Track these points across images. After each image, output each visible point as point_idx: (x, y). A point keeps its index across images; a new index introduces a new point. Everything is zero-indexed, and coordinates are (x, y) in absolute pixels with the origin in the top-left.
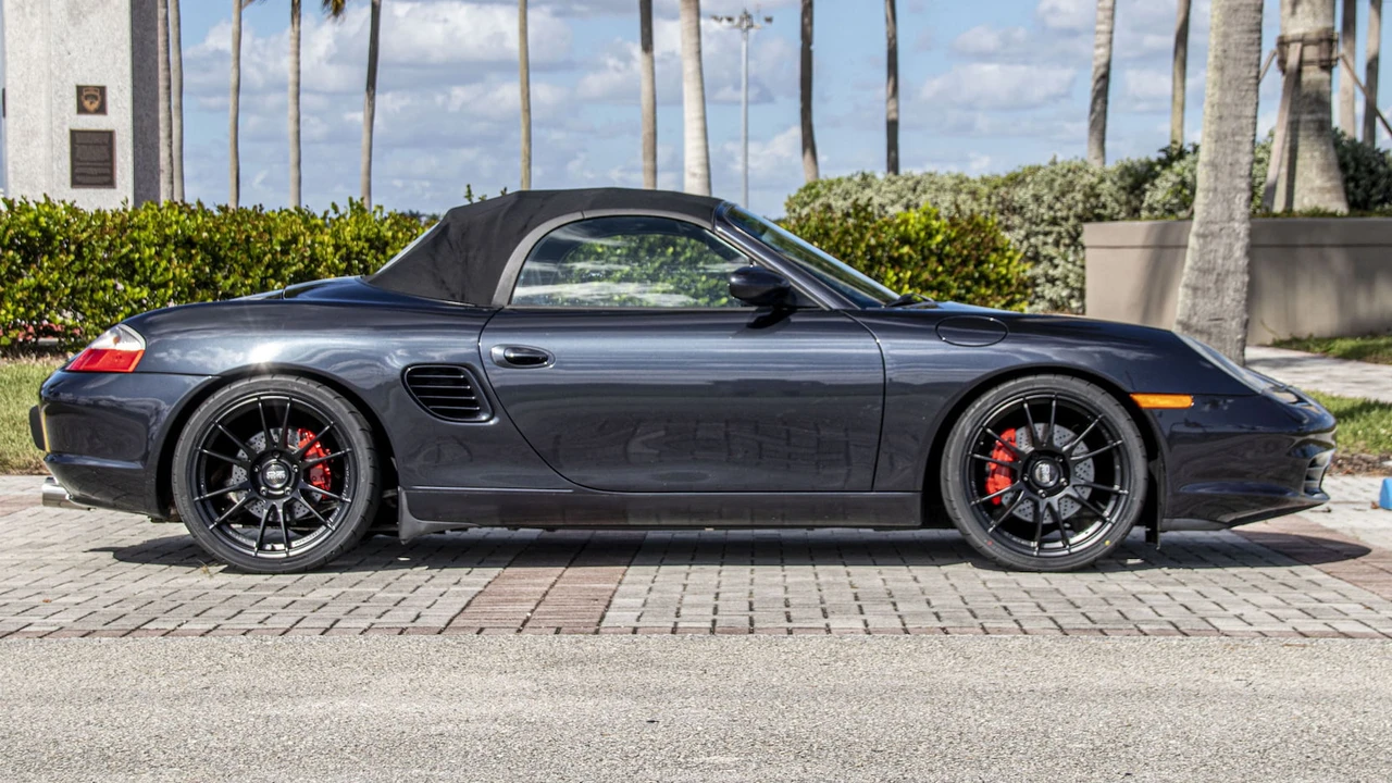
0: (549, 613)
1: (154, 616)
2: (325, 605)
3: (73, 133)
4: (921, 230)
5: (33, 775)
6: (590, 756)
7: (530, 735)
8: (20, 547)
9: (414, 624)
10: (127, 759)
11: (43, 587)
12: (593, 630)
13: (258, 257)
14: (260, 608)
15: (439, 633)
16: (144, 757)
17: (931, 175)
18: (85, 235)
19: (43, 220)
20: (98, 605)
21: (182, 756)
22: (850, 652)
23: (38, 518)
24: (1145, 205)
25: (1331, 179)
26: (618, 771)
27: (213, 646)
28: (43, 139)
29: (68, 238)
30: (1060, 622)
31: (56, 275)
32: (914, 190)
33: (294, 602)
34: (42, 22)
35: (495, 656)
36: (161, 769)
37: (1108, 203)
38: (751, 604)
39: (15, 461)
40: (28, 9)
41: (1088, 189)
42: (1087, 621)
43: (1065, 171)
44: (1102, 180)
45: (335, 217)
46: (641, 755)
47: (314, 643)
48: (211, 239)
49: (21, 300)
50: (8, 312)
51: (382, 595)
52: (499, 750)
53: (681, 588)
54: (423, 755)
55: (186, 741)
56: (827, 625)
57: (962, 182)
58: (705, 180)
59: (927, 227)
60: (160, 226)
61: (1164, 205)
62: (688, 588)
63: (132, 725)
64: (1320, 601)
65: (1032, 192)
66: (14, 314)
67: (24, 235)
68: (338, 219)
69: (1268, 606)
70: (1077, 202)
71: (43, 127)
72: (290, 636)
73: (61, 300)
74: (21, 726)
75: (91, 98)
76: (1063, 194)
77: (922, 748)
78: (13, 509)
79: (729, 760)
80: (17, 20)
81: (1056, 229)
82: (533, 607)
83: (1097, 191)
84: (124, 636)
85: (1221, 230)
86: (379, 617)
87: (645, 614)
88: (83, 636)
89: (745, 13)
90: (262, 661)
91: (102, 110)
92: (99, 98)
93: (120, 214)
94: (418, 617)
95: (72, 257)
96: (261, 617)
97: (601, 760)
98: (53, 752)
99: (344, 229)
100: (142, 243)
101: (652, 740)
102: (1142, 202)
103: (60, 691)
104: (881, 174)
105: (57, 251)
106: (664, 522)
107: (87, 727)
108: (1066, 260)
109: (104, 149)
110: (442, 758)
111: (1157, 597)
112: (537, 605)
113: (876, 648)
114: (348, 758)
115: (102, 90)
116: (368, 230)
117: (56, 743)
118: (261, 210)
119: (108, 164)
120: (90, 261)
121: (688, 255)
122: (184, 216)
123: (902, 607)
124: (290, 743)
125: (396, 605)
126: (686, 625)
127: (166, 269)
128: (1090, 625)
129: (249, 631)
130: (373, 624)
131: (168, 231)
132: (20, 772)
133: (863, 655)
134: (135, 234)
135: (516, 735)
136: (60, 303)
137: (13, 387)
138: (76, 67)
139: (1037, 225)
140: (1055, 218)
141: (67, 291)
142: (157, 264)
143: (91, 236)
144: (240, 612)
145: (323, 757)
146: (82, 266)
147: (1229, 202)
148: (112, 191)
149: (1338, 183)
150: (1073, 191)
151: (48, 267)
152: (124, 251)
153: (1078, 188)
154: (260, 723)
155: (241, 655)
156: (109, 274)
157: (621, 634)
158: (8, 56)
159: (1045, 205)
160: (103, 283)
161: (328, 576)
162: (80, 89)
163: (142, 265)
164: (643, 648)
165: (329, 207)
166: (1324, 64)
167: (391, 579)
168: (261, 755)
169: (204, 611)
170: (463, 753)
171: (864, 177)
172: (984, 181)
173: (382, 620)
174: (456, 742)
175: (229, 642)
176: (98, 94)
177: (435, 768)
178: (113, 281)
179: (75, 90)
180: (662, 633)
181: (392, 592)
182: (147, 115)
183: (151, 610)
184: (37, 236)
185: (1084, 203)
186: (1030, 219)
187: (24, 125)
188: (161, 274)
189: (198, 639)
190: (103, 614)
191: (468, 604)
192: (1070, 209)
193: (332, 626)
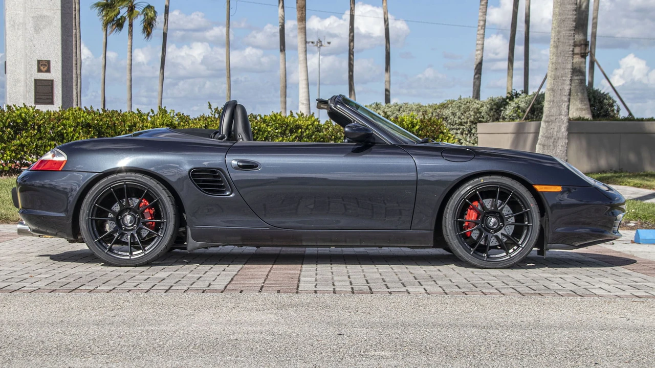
0: (271, 284)
1: (83, 283)
2: (164, 279)
3: (36, 81)
4: (410, 124)
5: (33, 358)
6: (315, 351)
7: (281, 340)
8: (17, 253)
9: (209, 288)
10: (80, 350)
11: (29, 270)
12: (295, 291)
13: (119, 133)
14: (134, 280)
15: (222, 292)
16: (88, 349)
17: (406, 104)
18: (42, 122)
19: (23, 115)
20: (56, 278)
21: (108, 349)
22: (424, 302)
23: (24, 242)
24: (501, 117)
25: (585, 105)
26: (332, 359)
27: (114, 297)
28: (23, 83)
29: (34, 123)
30: (518, 290)
31: (29, 140)
32: (399, 110)
33: (149, 278)
34: (22, 33)
35: (252, 303)
36: (97, 356)
37: (484, 116)
38: (367, 281)
39: (12, 218)
40: (16, 27)
41: (475, 110)
42: (530, 290)
43: (465, 102)
44: (482, 106)
45: (153, 115)
46: (341, 351)
47: (163, 296)
48: (98, 124)
49: (14, 150)
50: (7, 155)
51: (190, 275)
52: (268, 347)
53: (331, 274)
54: (230, 349)
55: (108, 341)
56: (407, 290)
57: (421, 107)
58: (308, 106)
59: (412, 123)
60: (75, 118)
61: (510, 116)
62: (334, 273)
63: (80, 333)
64: (636, 282)
65: (451, 111)
66: (10, 156)
67: (14, 121)
68: (154, 116)
69: (613, 284)
70: (471, 115)
71: (22, 78)
72: (150, 293)
73: (31, 150)
74: (24, 333)
75: (44, 66)
76: (465, 112)
77: (483, 349)
78: (12, 238)
79: (387, 354)
80: (12, 31)
81: (462, 127)
82: (263, 281)
83: (480, 111)
84: (70, 292)
85: (556, 119)
86: (191, 285)
87: (318, 285)
88: (50, 292)
89: (319, 40)
90: (139, 304)
91: (48, 71)
92: (47, 65)
93: (57, 112)
94: (210, 285)
95: (36, 131)
96: (135, 284)
97: (322, 353)
98: (42, 347)
99: (156, 120)
100: (68, 125)
101: (343, 343)
102: (500, 115)
103: (42, 317)
104: (383, 104)
105: (29, 129)
106: (318, 244)
107: (58, 335)
108: (466, 141)
109: (49, 87)
110: (240, 352)
111: (557, 279)
112: (265, 280)
113: (436, 301)
114: (192, 351)
115: (49, 62)
116: (167, 121)
117: (43, 342)
118: (121, 112)
119: (51, 94)
120: (45, 133)
121: (307, 132)
122: (85, 114)
123: (440, 283)
124: (161, 343)
125: (198, 280)
126: (339, 289)
127: (78, 137)
128: (533, 292)
129: (130, 290)
130: (189, 288)
131: (79, 120)
132: (26, 356)
133: (431, 304)
134: (64, 122)
135: (274, 340)
136: (31, 152)
137: (10, 187)
138: (37, 52)
139: (453, 125)
140: (461, 122)
141: (34, 147)
142: (74, 135)
143: (44, 122)
144: (124, 282)
145: (179, 350)
146: (40, 135)
147: (560, 107)
148: (53, 106)
149: (588, 106)
150: (469, 111)
151: (25, 136)
152: (59, 129)
153: (471, 109)
154: (144, 333)
155: (128, 301)
156: (53, 139)
157: (310, 293)
158: (7, 47)
159: (457, 117)
160: (50, 143)
161: (162, 267)
162: (39, 62)
163: (67, 135)
164: (322, 299)
165: (150, 111)
166: (582, 55)
167: (192, 269)
168: (148, 349)
169: (107, 282)
170: (250, 349)
171: (377, 105)
172: (430, 107)
173: (193, 286)
174: (245, 343)
175: (122, 295)
176: (47, 64)
177: (238, 356)
178: (54, 142)
179: (37, 62)
180: (329, 293)
181: (194, 274)
182: (68, 73)
183: (82, 281)
184: (20, 122)
185: (474, 116)
186: (450, 123)
187: (14, 77)
188: (76, 140)
189: (105, 294)
190: (59, 283)
191: (232, 279)
192: (468, 118)
193: (169, 289)
